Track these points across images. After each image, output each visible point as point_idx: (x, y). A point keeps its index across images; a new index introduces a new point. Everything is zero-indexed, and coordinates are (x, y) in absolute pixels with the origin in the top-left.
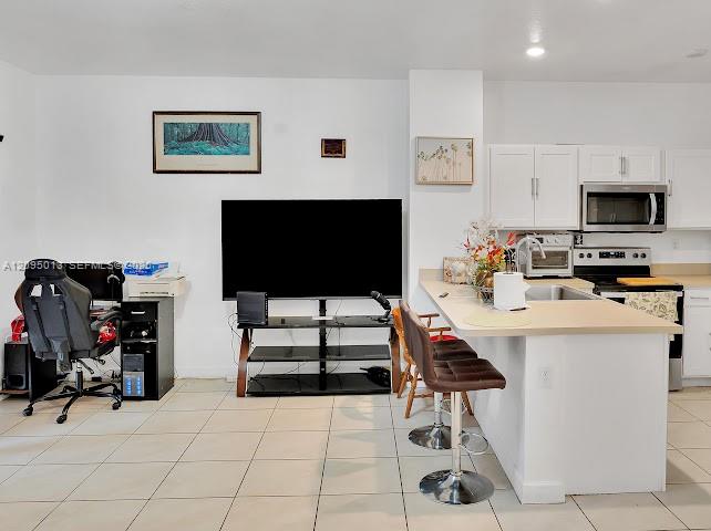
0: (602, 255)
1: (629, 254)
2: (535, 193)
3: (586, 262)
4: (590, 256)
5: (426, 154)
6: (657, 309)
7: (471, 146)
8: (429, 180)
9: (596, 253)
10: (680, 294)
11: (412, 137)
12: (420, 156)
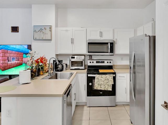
0: (97, 62)
1: (106, 62)
2: (72, 42)
3: (91, 64)
4: (93, 62)
5: (36, 31)
6: (106, 80)
7: (50, 28)
8: (37, 38)
9: (95, 62)
10: (114, 75)
11: (33, 26)
12: (35, 31)
